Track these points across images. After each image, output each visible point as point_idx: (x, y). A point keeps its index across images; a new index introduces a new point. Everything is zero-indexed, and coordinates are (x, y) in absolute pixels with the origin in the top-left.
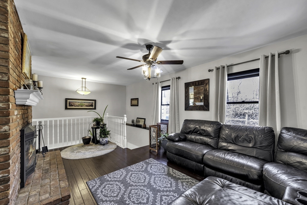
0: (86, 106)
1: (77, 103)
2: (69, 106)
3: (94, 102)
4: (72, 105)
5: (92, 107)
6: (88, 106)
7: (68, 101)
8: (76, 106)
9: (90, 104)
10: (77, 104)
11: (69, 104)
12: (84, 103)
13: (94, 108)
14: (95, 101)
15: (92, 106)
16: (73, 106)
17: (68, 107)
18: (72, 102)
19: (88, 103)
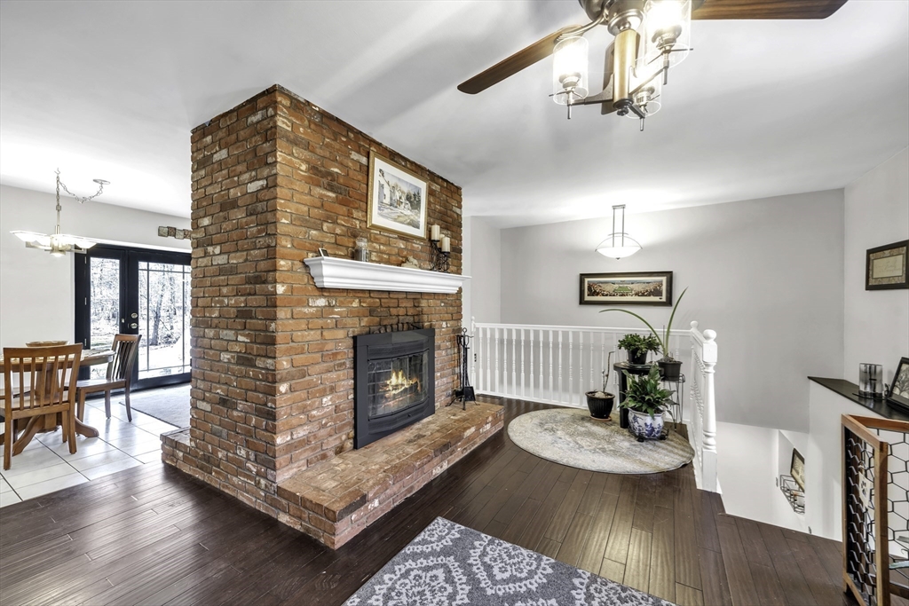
0: (637, 294)
1: (610, 285)
2: (588, 295)
3: (664, 279)
4: (595, 291)
5: (656, 299)
6: (643, 295)
7: (587, 280)
8: (607, 295)
9: (651, 288)
10: (609, 288)
11: (590, 291)
12: (631, 286)
13: (664, 299)
14: (669, 275)
15: (657, 292)
16: (598, 294)
17: (587, 298)
18: (595, 283)
19: (644, 285)
